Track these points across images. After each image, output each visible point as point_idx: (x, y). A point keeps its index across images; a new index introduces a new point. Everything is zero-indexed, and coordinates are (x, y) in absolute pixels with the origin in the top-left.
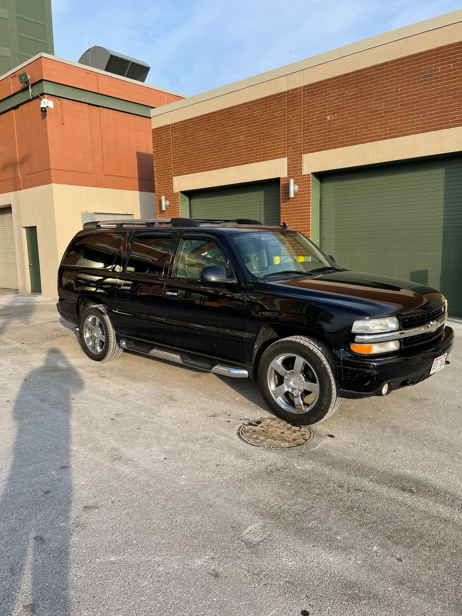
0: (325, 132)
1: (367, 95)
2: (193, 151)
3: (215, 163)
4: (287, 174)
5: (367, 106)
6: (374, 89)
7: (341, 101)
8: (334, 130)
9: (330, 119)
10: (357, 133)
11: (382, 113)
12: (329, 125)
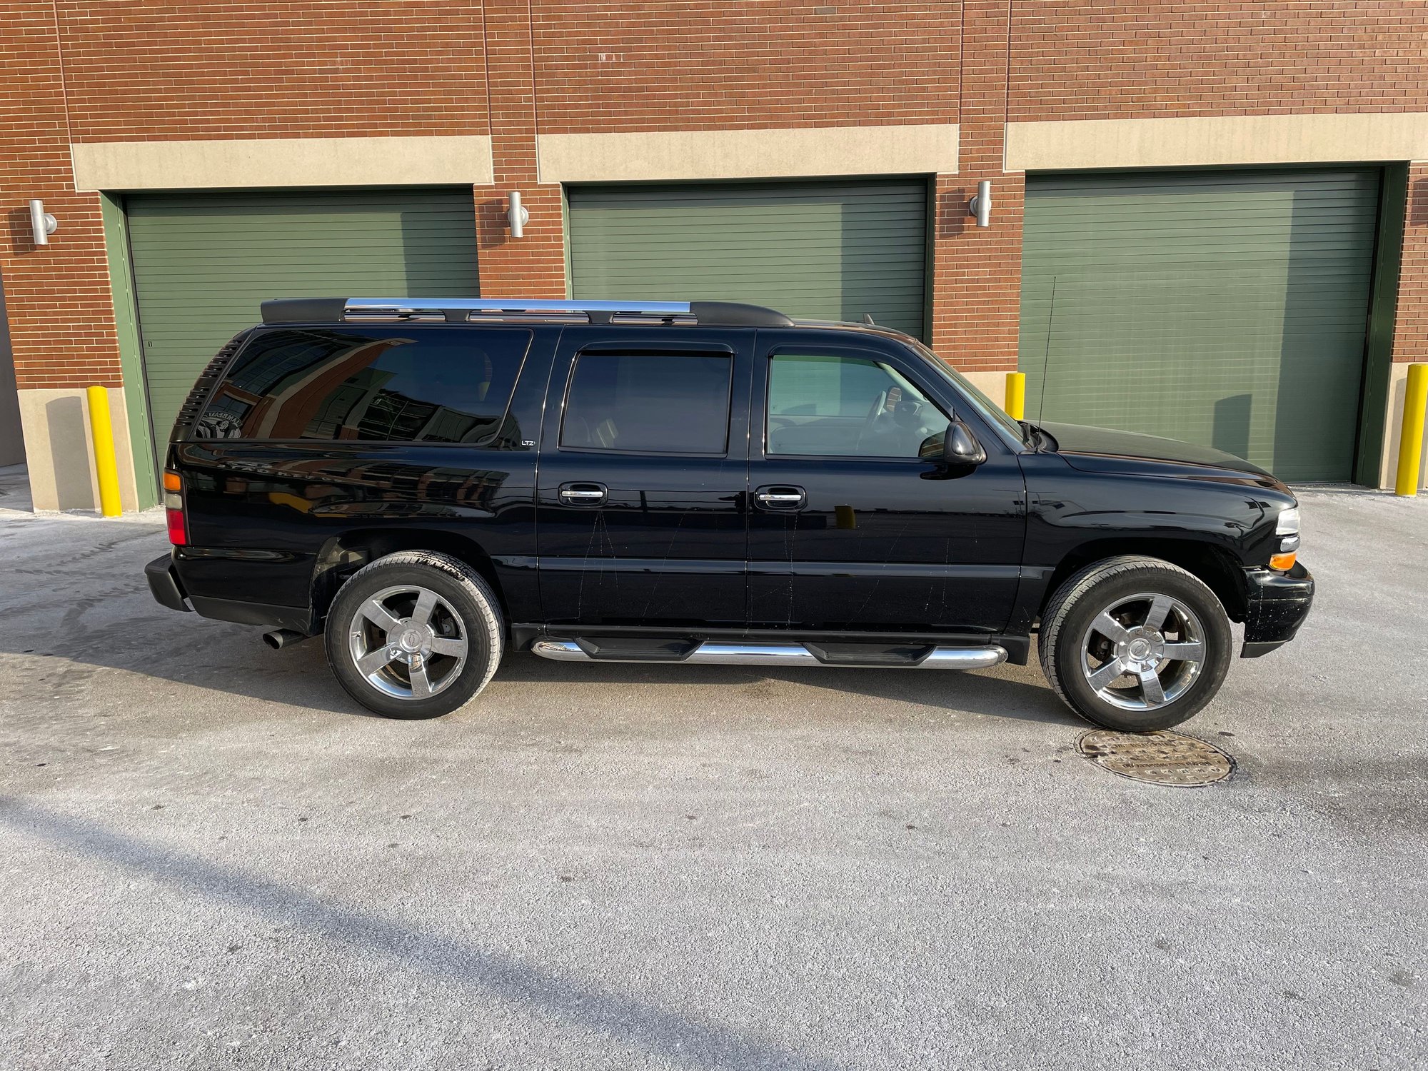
0: (596, 90)
1: (696, 23)
2: (152, 75)
3: (245, 120)
4: (493, 179)
5: (697, 47)
6: (712, 14)
7: (633, 24)
8: (618, 89)
9: (607, 60)
10: (676, 104)
11: (731, 71)
12: (603, 74)
